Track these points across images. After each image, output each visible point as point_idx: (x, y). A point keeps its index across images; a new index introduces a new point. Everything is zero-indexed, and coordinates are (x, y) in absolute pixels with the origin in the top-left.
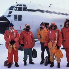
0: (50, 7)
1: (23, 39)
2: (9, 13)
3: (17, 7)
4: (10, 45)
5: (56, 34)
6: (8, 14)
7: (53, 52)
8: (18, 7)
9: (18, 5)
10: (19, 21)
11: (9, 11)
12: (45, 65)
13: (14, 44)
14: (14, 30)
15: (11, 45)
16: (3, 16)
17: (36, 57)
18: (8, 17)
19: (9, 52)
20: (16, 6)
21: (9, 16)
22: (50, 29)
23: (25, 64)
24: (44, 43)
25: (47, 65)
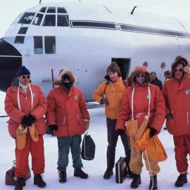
0: (132, 13)
1: (55, 110)
2: (20, 32)
3: (42, 15)
4: (20, 127)
5: (149, 97)
6: (15, 34)
7: (140, 145)
8: (45, 14)
9: (43, 10)
10: (48, 55)
11: (20, 26)
12: (117, 182)
13: (33, 125)
14: (31, 86)
15: (25, 128)
16: (2, 39)
17: (93, 158)
18: (15, 42)
19: (19, 148)
20: (37, 11)
21: (20, 40)
22: (133, 83)
23: (63, 178)
24: (115, 121)
25: (121, 182)
